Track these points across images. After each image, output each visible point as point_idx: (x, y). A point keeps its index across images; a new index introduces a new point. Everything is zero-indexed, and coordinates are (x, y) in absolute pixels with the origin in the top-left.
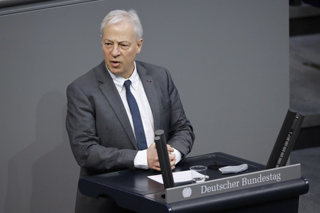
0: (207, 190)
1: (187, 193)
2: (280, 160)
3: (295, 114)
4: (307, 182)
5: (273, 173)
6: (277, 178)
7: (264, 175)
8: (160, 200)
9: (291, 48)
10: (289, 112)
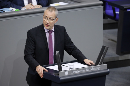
0: (74, 72)
1: (67, 73)
2: (99, 63)
3: (105, 47)
4: (109, 71)
5: (97, 67)
6: (99, 69)
7: (94, 67)
8: (57, 76)
9: (104, 34)
10: (103, 46)
